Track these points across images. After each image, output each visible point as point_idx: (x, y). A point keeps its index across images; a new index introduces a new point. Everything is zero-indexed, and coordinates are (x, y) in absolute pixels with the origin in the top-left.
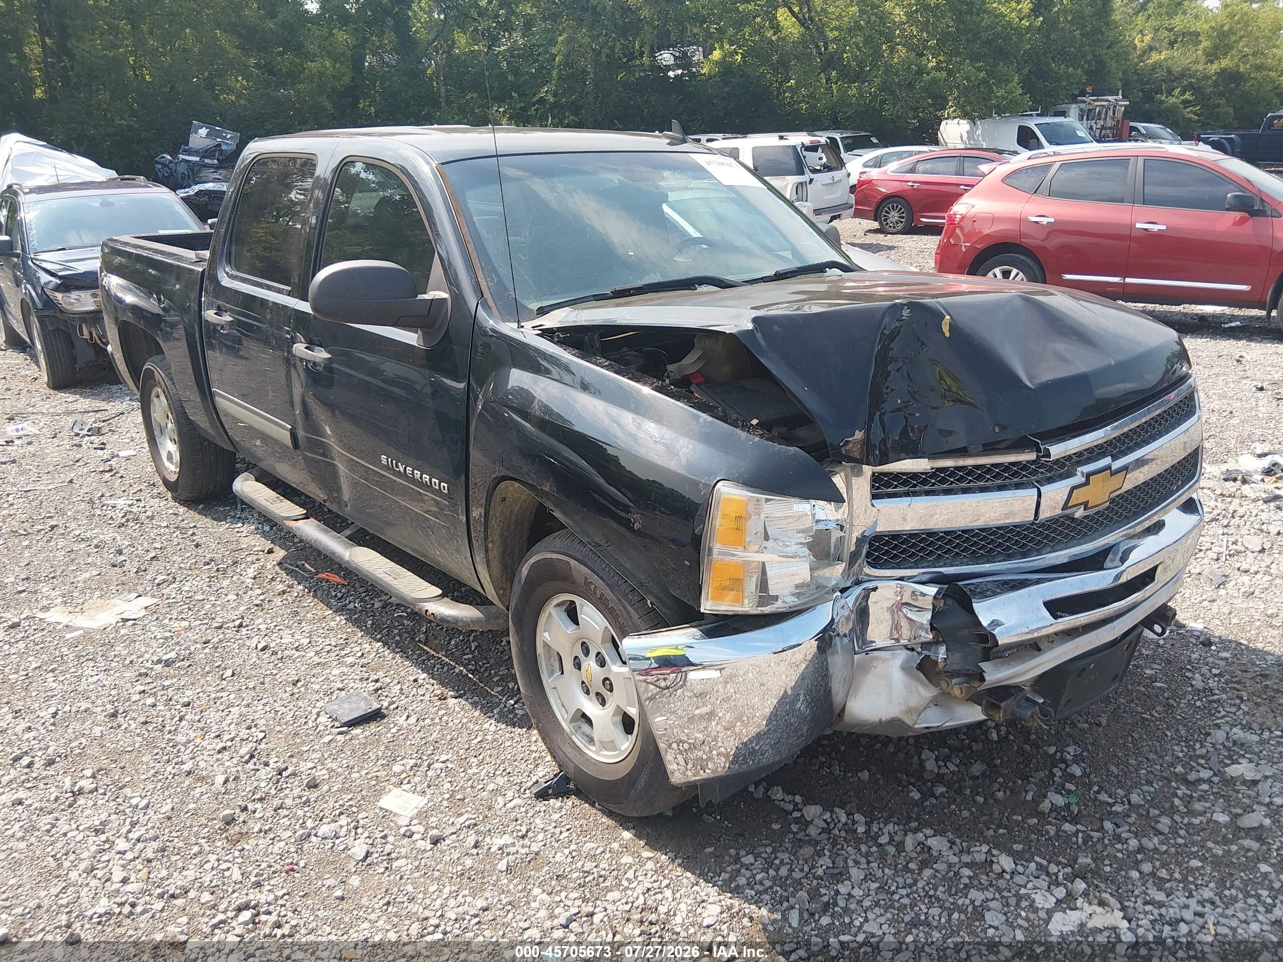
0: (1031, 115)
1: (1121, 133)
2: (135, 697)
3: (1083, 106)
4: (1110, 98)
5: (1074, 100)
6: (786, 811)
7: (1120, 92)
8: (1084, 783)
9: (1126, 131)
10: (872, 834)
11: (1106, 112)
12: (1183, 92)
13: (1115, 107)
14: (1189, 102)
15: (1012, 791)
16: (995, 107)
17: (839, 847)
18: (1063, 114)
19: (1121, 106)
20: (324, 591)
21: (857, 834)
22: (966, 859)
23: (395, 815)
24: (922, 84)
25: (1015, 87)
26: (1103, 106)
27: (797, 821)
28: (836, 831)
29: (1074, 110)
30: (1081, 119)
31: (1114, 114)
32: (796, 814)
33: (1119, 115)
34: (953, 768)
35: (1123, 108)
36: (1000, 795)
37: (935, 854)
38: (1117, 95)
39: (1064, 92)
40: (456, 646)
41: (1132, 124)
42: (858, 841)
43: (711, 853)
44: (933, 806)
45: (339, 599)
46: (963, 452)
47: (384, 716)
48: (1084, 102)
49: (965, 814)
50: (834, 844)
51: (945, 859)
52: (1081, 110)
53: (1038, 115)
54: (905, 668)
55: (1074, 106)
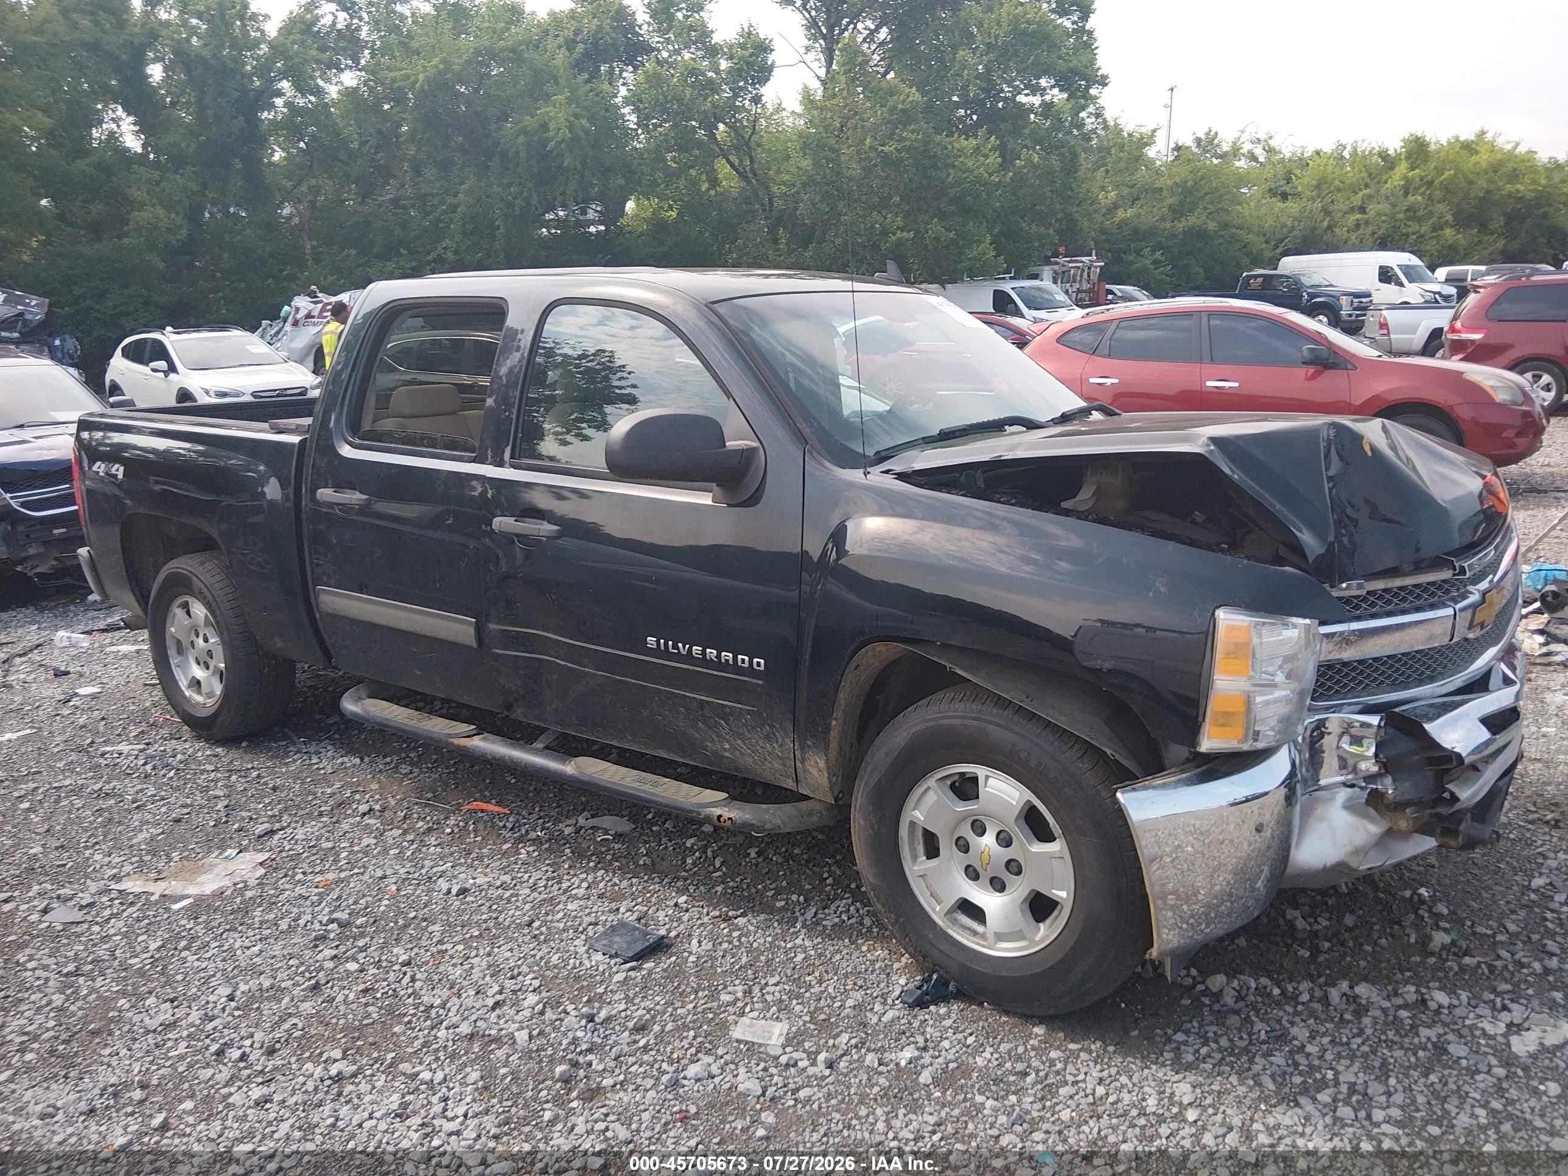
0: (1004, 278)
1: (1098, 298)
2: (330, 965)
3: (1056, 267)
4: (1084, 259)
5: (1047, 262)
6: (1185, 986)
7: (1094, 252)
8: (1455, 919)
9: (1102, 293)
10: (1289, 994)
11: (1081, 276)
12: (1153, 251)
13: (1089, 268)
14: (1160, 262)
15: (1393, 936)
16: (967, 270)
17: (1262, 1011)
18: (1035, 277)
19: (1096, 267)
20: (485, 822)
21: (1273, 997)
22: (1399, 1001)
23: (760, 1045)
24: (888, 245)
25: (985, 249)
26: (1078, 268)
27: (1204, 993)
28: (1252, 998)
29: (1047, 272)
30: (1055, 282)
31: (1089, 276)
32: (1200, 987)
33: (1094, 277)
34: (1325, 923)
35: (1098, 270)
36: (1383, 941)
37: (1364, 1002)
38: (1091, 255)
39: (1037, 254)
40: (694, 864)
41: (1108, 287)
42: (1279, 1005)
43: (1138, 1037)
44: (1328, 960)
45: (512, 829)
46: (1393, 572)
47: (669, 946)
48: (1057, 263)
49: (1363, 964)
50: (1258, 1012)
51: (1376, 1006)
52: (1055, 272)
53: (1011, 278)
54: (1350, 807)
55: (1047, 268)
